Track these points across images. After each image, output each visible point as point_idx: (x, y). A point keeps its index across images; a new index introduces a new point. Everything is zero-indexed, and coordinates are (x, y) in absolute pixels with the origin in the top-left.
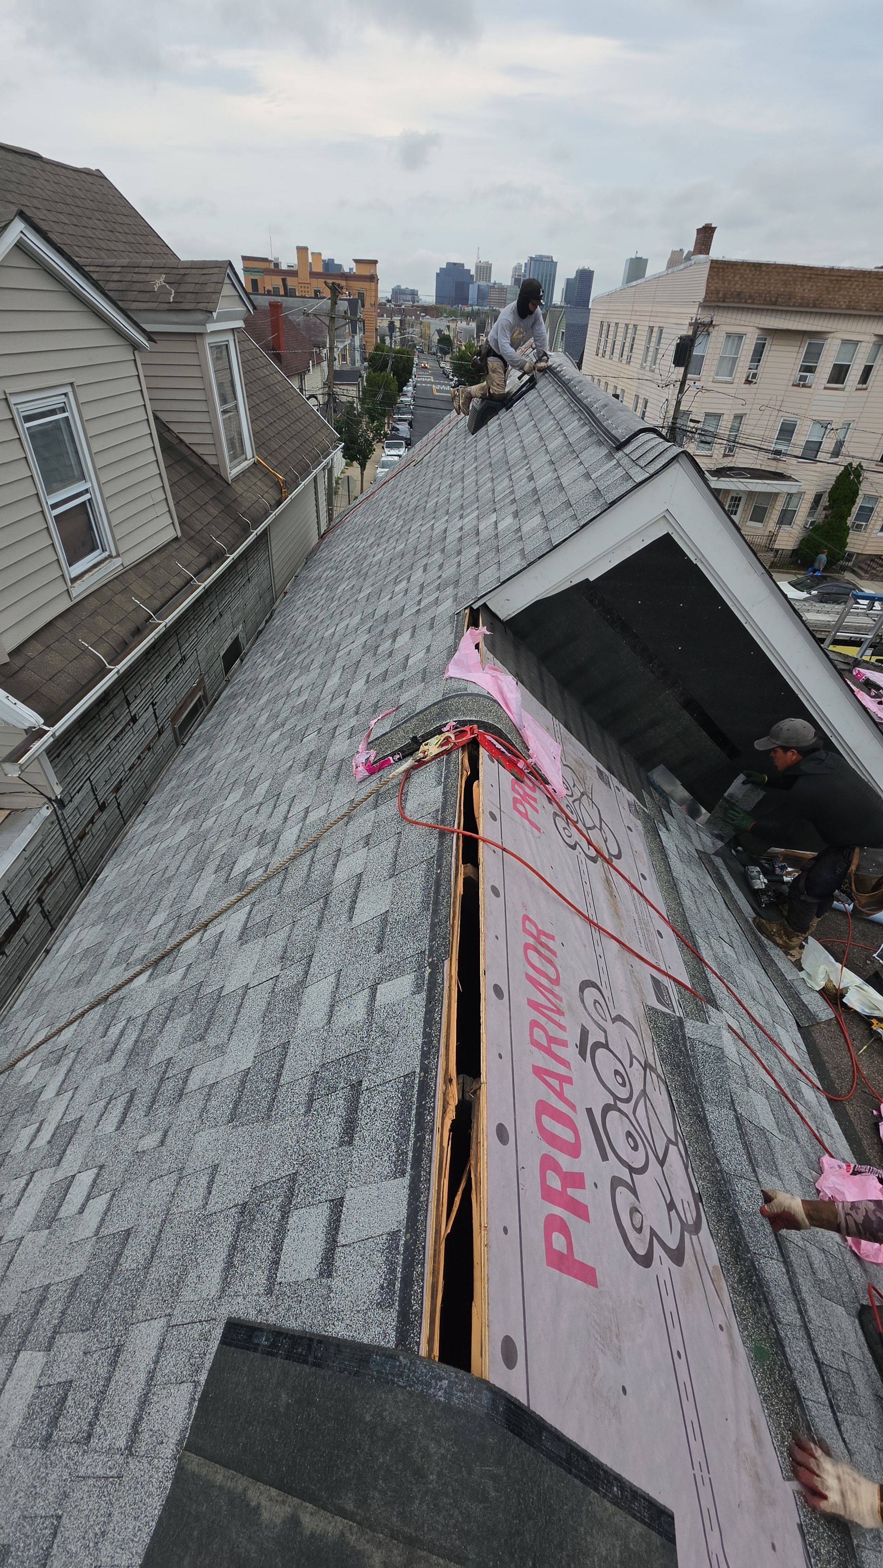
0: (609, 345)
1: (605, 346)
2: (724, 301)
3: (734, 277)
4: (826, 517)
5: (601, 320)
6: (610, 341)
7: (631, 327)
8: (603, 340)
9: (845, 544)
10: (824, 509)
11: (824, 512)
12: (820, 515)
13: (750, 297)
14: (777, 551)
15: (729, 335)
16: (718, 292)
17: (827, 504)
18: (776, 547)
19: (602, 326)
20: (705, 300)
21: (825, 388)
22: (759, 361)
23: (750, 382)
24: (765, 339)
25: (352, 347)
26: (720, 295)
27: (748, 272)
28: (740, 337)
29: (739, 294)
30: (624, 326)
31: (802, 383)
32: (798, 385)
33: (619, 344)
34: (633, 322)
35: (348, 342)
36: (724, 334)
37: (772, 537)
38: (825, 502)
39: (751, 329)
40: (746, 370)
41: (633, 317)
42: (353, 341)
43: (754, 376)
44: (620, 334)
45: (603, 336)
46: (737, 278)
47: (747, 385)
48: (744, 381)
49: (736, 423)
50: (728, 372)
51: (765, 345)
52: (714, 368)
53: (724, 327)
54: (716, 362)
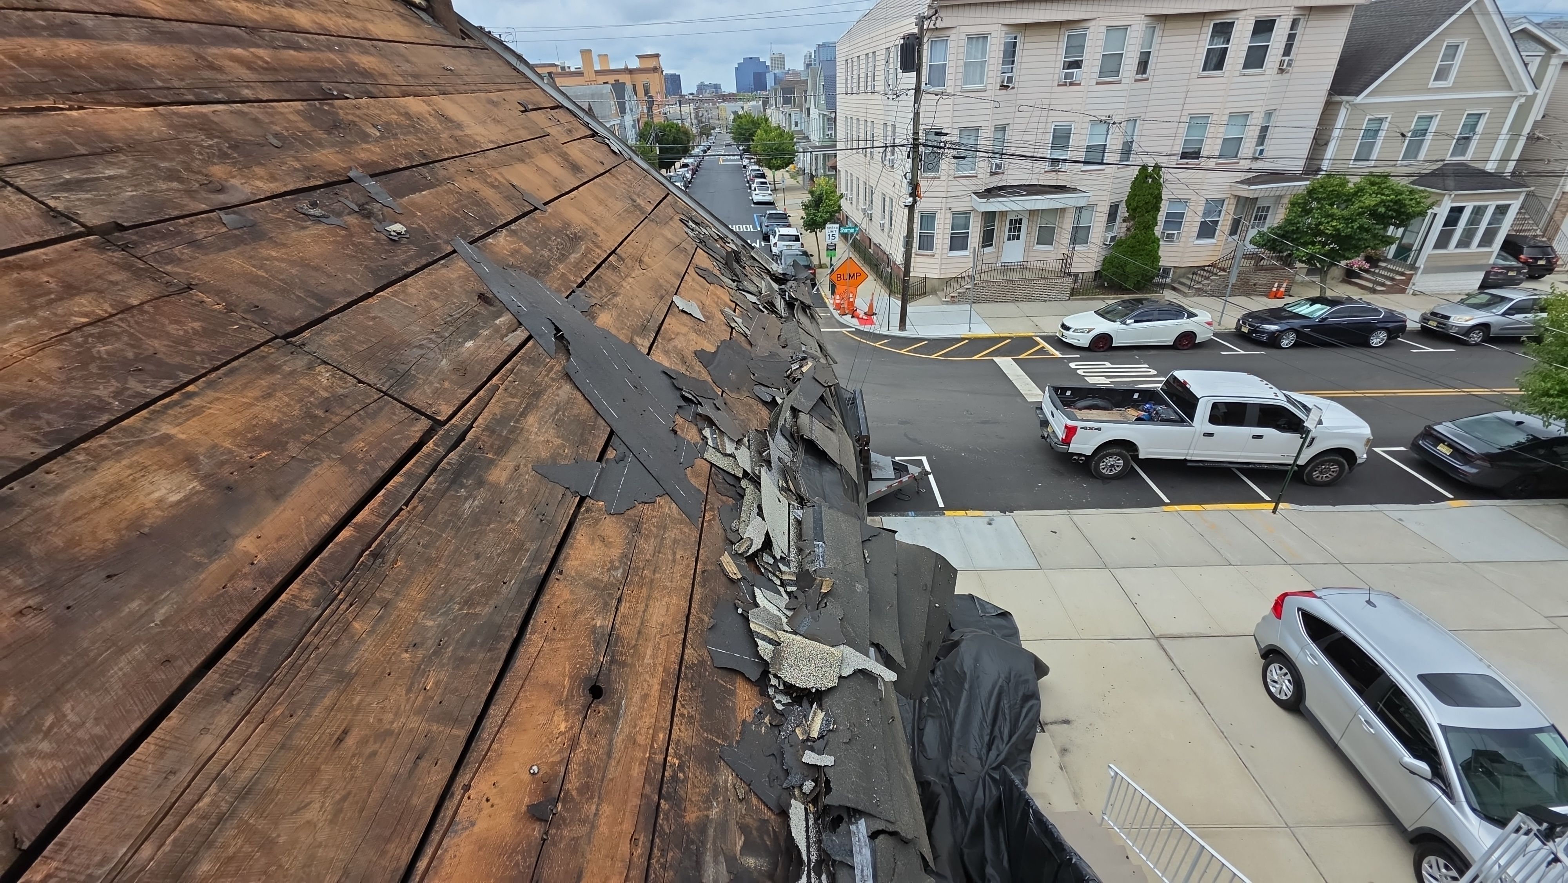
0: (855, 80)
4: (1128, 229)
5: (845, 59)
7: (870, 55)
8: (849, 77)
9: (1157, 259)
10: (1124, 221)
11: (1125, 224)
12: (1120, 229)
14: (1076, 275)
15: (971, 38)
17: (1127, 215)
18: (1073, 271)
19: (847, 63)
21: (1098, 83)
22: (1013, 63)
23: (1007, 87)
24: (1016, 38)
28: (984, 37)
30: (864, 57)
31: (1069, 82)
32: (1065, 85)
33: (862, 74)
34: (871, 50)
36: (964, 37)
37: (1066, 261)
38: (1123, 212)
39: (995, 27)
40: (999, 74)
41: (871, 45)
43: (1010, 79)
45: (849, 73)
47: (1004, 92)
48: (998, 87)
49: (999, 135)
50: (978, 79)
51: (1016, 43)
52: (960, 76)
53: (963, 29)
54: (961, 69)
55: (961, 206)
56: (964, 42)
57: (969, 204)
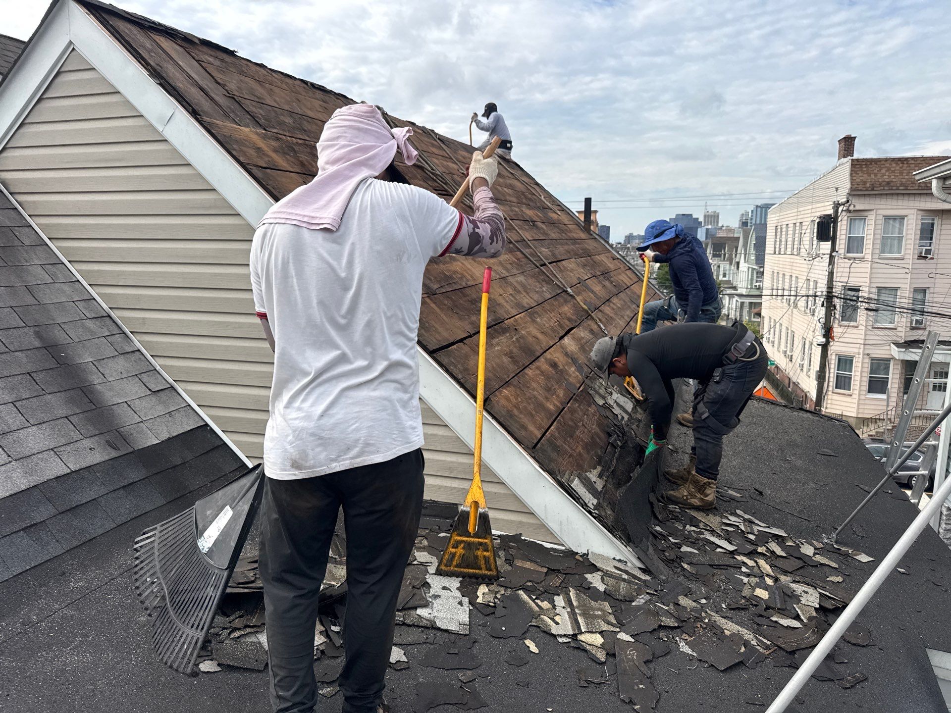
0: (783, 243)
1: (780, 245)
2: (873, 190)
3: (880, 170)
5: (775, 225)
6: (783, 240)
7: (798, 224)
8: (778, 240)
13: (902, 185)
15: (887, 218)
16: (865, 183)
19: (776, 229)
20: (852, 189)
22: (931, 239)
23: (926, 258)
24: (933, 220)
26: (868, 185)
27: (894, 165)
28: (902, 218)
29: (888, 183)
30: (792, 225)
33: (790, 239)
34: (799, 221)
36: (881, 217)
39: (912, 211)
40: (917, 246)
41: (799, 217)
43: (928, 252)
44: (790, 232)
45: (778, 237)
46: (883, 171)
47: (922, 261)
48: (916, 257)
49: (920, 296)
50: (896, 249)
51: (933, 225)
52: (878, 246)
53: (880, 212)
54: (879, 242)
55: (880, 353)
56: (881, 221)
57: (888, 352)
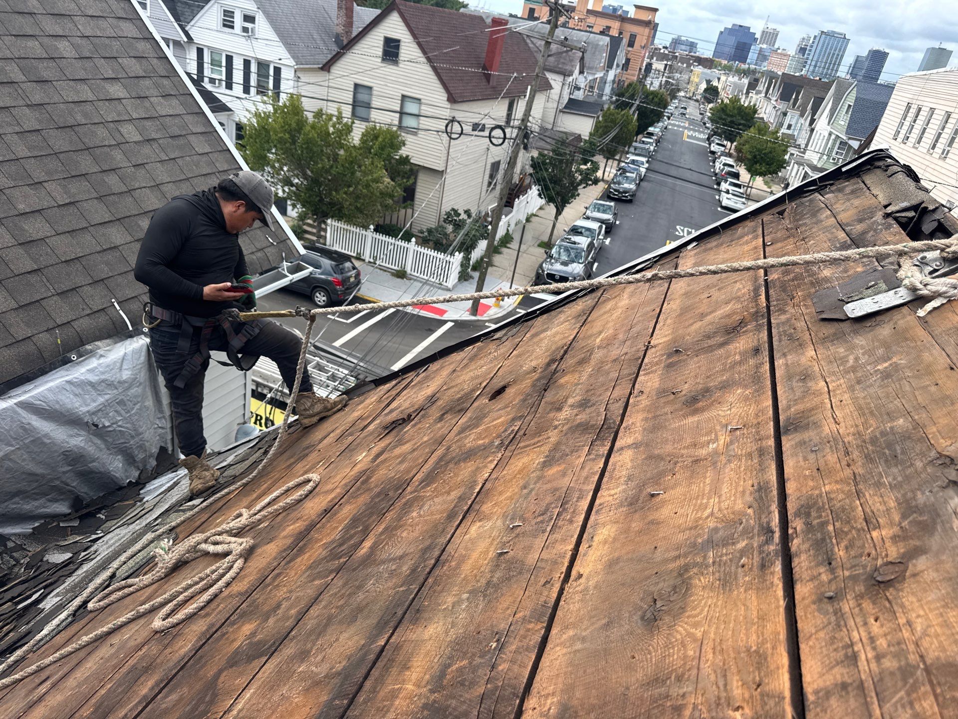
1: (909, 131)
5: (907, 101)
19: (909, 107)
25: (603, 81)
35: (599, 75)
42: (606, 75)
44: (936, 122)
45: (908, 119)
